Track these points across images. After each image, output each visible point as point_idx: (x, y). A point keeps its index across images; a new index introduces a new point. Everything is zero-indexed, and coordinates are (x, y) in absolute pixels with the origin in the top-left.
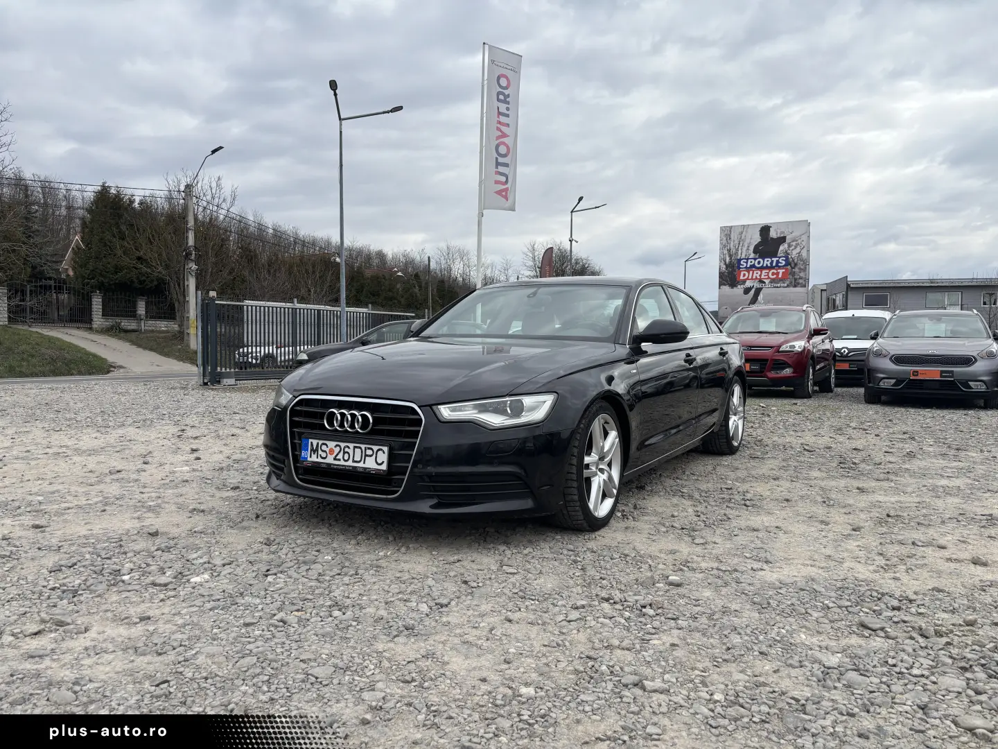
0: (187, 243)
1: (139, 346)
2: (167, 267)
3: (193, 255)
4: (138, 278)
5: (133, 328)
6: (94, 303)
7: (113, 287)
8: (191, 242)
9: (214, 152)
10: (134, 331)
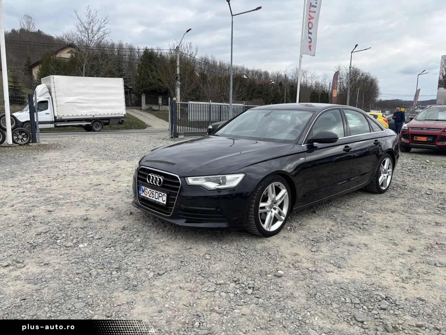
0: (177, 72)
1: (158, 117)
2: (169, 83)
3: (179, 78)
4: (159, 88)
5: (157, 109)
6: (142, 99)
7: (149, 92)
8: (178, 72)
9: (188, 31)
10: (157, 110)
